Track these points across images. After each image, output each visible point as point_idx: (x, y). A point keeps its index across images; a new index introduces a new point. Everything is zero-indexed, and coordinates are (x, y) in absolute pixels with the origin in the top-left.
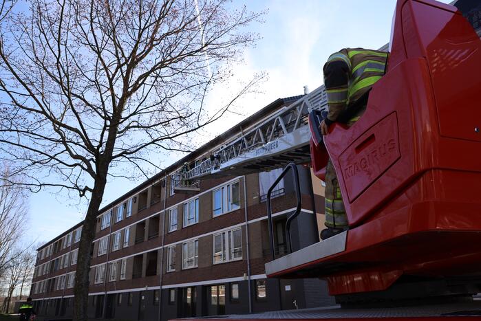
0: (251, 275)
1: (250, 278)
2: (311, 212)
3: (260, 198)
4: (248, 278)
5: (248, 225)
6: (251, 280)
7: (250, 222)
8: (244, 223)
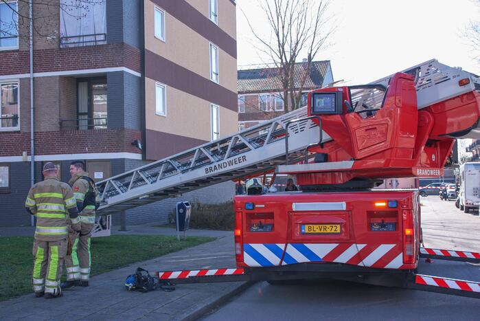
0: (35, 154)
1: (33, 158)
2: (138, 75)
3: (60, 40)
4: (29, 159)
5: (34, 78)
6: (35, 162)
7: (37, 75)
8: (27, 75)
